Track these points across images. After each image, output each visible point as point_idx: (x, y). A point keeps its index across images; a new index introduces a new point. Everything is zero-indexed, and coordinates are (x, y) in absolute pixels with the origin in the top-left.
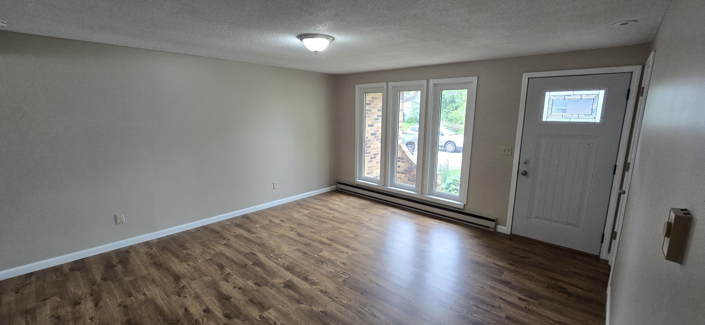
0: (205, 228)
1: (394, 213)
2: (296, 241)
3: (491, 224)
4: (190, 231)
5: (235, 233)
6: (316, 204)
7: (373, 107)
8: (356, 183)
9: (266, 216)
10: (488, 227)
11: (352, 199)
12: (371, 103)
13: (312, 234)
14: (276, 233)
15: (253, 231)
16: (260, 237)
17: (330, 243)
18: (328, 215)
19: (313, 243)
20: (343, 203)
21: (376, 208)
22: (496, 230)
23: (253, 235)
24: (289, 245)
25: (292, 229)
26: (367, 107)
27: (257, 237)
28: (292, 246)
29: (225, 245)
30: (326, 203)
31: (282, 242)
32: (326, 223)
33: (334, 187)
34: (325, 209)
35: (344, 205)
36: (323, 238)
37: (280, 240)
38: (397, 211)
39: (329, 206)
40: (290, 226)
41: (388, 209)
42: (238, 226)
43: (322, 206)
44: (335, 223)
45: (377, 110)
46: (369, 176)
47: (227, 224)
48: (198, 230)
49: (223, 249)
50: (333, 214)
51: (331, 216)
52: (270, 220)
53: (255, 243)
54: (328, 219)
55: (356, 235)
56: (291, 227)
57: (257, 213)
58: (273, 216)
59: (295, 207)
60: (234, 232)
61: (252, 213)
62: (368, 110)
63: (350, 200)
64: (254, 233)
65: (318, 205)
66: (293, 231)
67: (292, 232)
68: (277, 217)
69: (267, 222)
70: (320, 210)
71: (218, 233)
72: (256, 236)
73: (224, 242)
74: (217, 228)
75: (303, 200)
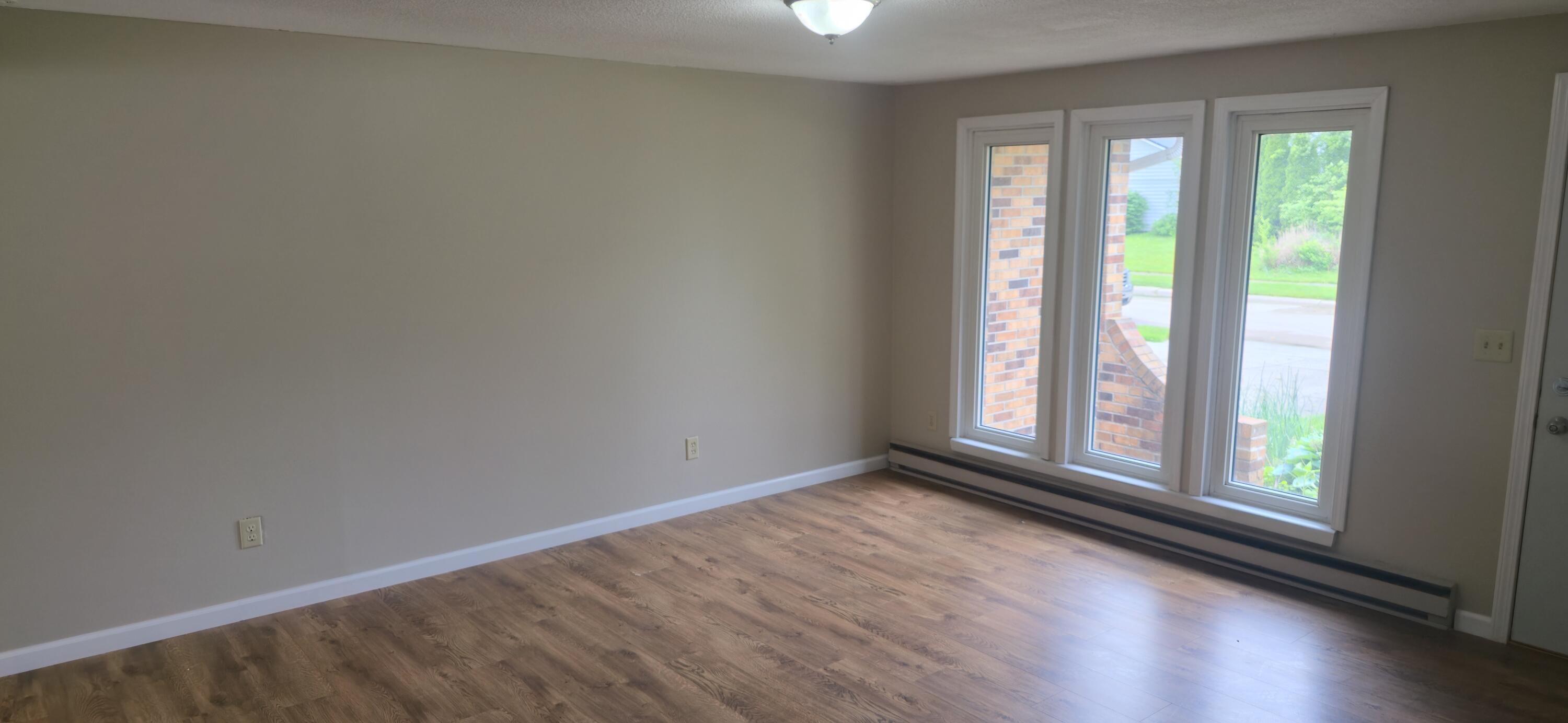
0: (482, 572)
1: (1084, 552)
2: (755, 622)
3: (1436, 605)
4: (438, 578)
5: (571, 591)
6: (820, 514)
7: (1019, 192)
8: (954, 448)
9: (662, 544)
10: (1424, 615)
11: (938, 502)
12: (1010, 178)
13: (808, 605)
14: (695, 595)
15: (623, 587)
16: (645, 605)
17: (865, 634)
18: (860, 549)
19: (809, 633)
20: (908, 513)
21: (1022, 533)
22: (1452, 625)
23: (626, 600)
24: (735, 636)
25: (744, 587)
26: (997, 193)
27: (639, 607)
28: (743, 636)
29: (543, 623)
30: (851, 510)
31: (714, 624)
32: (852, 573)
33: (877, 460)
34: (848, 530)
35: (909, 519)
36: (842, 618)
37: (706, 616)
38: (1094, 546)
39: (861, 520)
40: (738, 578)
41: (1064, 538)
42: (578, 570)
43: (838, 518)
44: (881, 574)
45: (1032, 201)
46: (999, 426)
47: (545, 562)
48: (461, 577)
49: (538, 636)
50: (874, 546)
51: (868, 552)
52: (675, 555)
53: (632, 623)
54: (861, 563)
55: (949, 617)
56: (740, 581)
57: (635, 535)
58: (684, 546)
59: (753, 519)
60: (567, 590)
61: (620, 533)
62: (998, 202)
63: (932, 505)
64: (627, 594)
65: (826, 515)
66: (748, 594)
67: (743, 597)
68: (698, 550)
69: (666, 563)
70: (833, 531)
71: (519, 588)
72: (635, 604)
73: (540, 615)
74: (517, 576)
75: (779, 498)
